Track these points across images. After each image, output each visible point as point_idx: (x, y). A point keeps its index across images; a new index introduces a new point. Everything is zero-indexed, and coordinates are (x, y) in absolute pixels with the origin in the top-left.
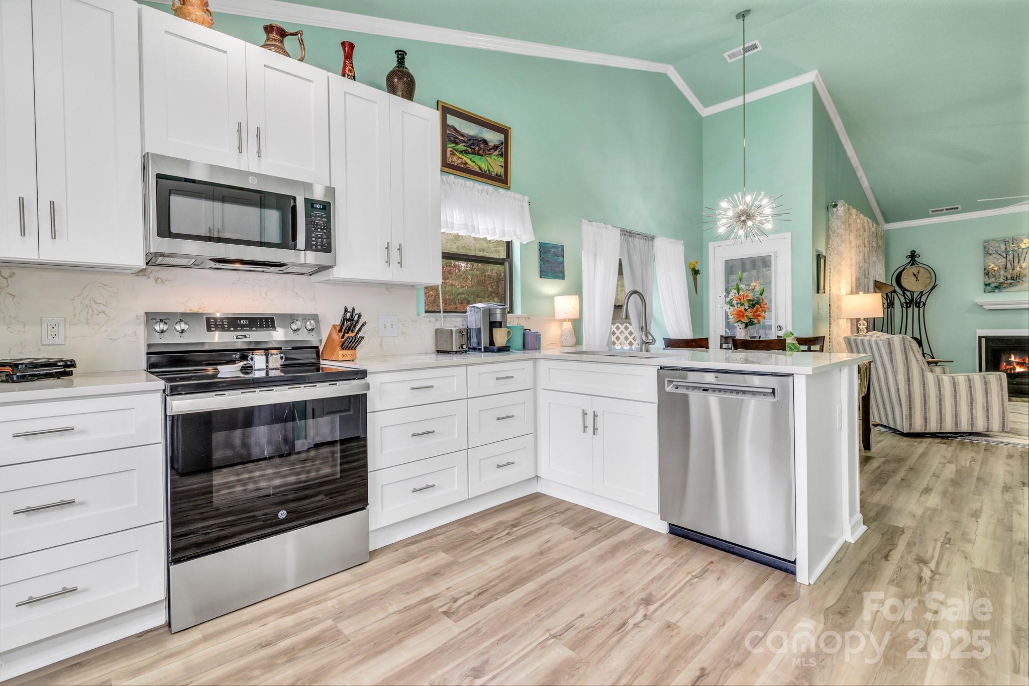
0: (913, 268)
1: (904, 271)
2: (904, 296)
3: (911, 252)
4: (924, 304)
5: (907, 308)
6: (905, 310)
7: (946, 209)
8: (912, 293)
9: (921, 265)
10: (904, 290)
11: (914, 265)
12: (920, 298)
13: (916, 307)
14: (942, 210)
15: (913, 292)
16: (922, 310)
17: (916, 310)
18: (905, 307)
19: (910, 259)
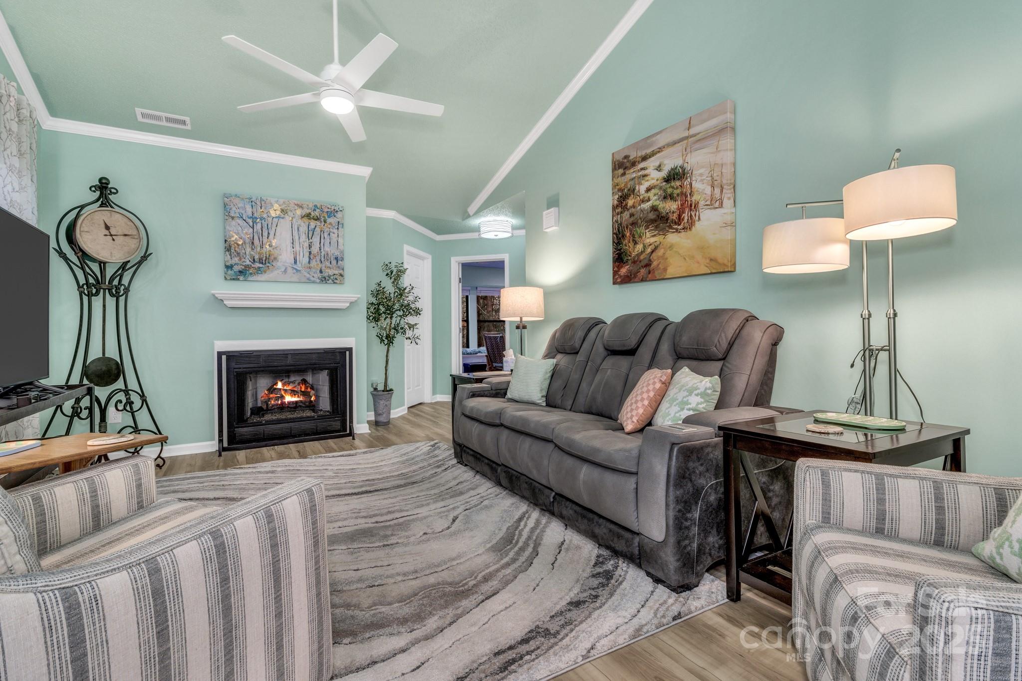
0: (104, 213)
1: (81, 218)
2: (82, 268)
3: (100, 180)
4: (127, 290)
5: (90, 295)
6: (85, 299)
7: (168, 120)
8: (102, 264)
9: (117, 209)
10: (84, 256)
11: (107, 207)
12: (121, 276)
13: (112, 295)
14: (159, 118)
15: (105, 263)
16: (122, 299)
17: (111, 302)
18: (86, 292)
19: (98, 193)
